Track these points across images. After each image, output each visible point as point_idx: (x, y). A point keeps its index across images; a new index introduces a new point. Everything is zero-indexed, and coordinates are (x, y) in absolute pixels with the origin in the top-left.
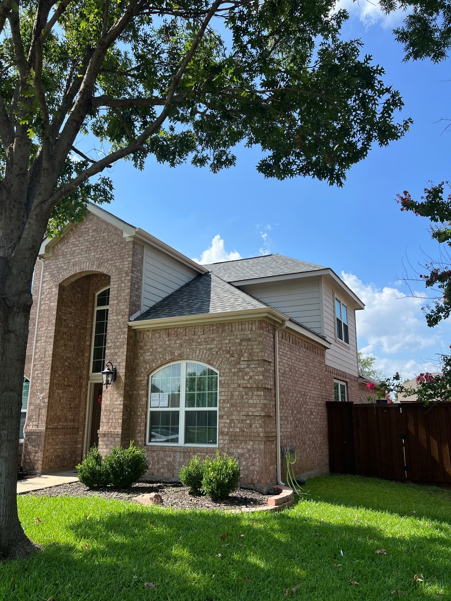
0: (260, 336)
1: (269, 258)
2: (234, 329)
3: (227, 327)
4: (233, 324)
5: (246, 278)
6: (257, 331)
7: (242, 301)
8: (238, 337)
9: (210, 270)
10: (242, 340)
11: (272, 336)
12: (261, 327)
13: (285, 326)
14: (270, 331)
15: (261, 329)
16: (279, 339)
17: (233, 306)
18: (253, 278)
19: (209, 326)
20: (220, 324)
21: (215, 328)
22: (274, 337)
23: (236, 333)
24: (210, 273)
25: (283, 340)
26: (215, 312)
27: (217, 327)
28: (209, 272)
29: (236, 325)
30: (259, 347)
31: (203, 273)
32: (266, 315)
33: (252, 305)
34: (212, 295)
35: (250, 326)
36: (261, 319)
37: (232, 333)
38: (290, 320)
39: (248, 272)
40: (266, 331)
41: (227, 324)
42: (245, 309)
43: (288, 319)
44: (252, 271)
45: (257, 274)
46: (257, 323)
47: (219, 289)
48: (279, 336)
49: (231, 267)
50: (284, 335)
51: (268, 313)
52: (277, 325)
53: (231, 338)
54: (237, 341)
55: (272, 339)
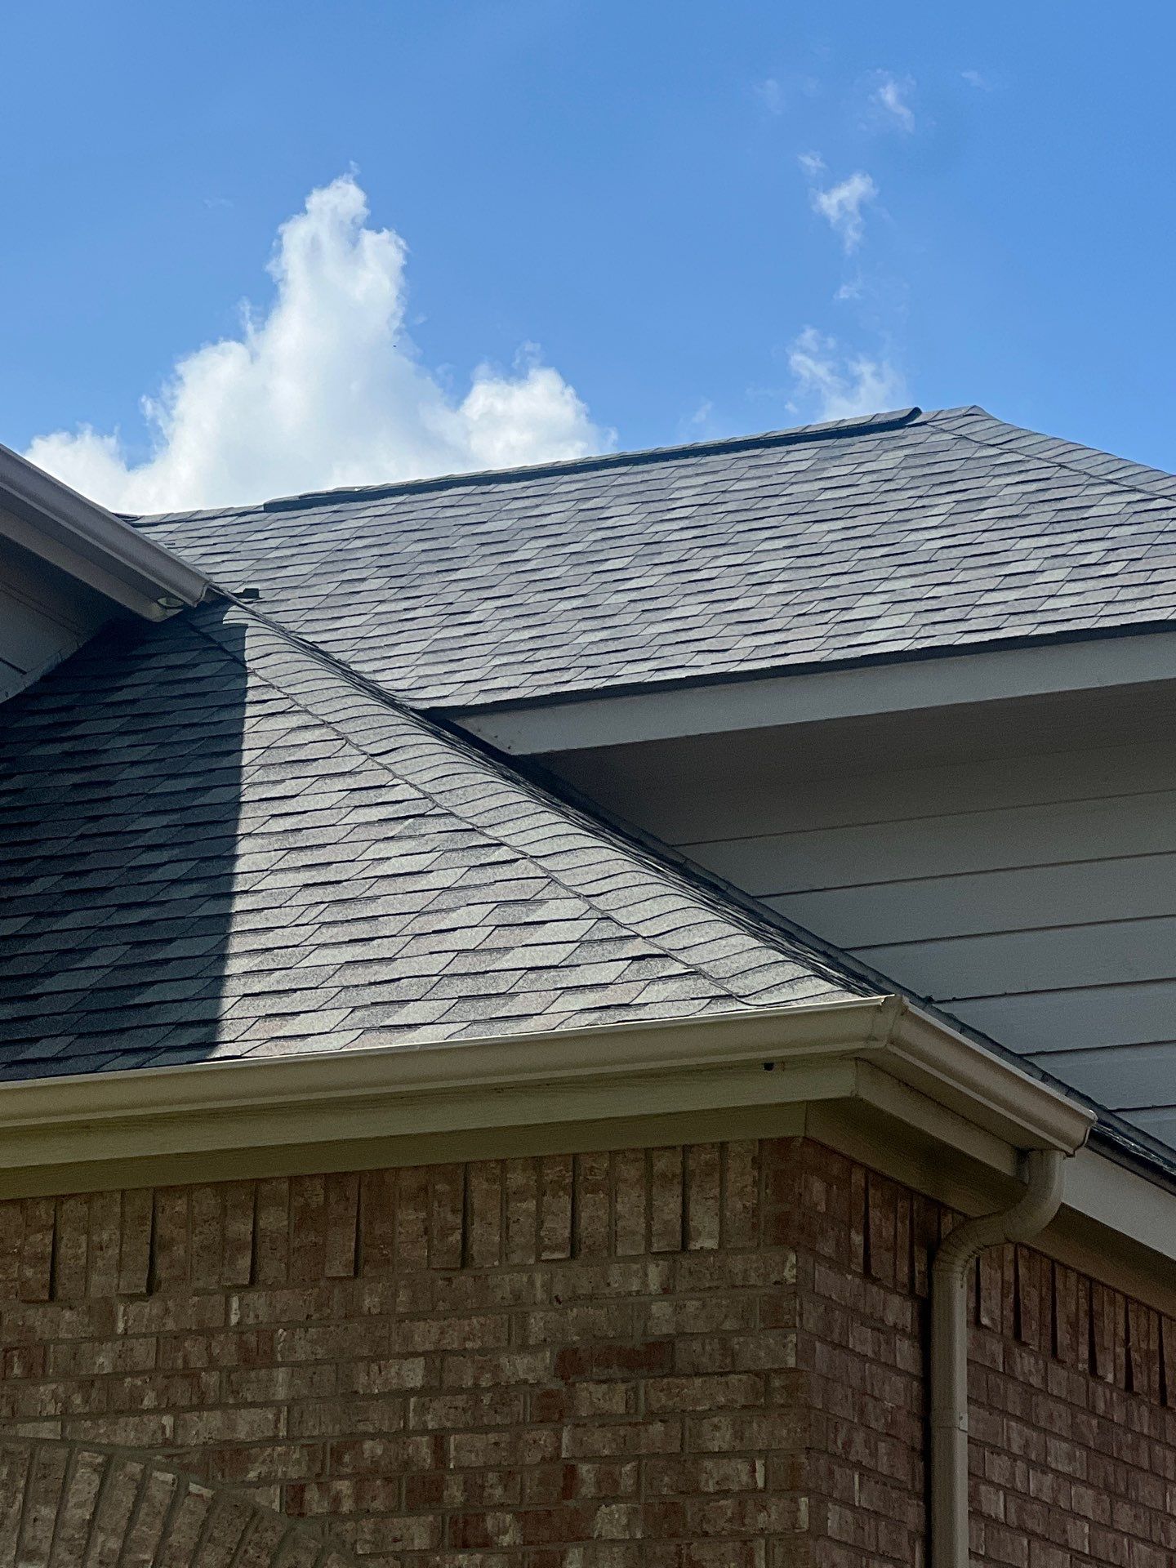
0: (776, 1318)
1: (888, 457)
2: (485, 1236)
3: (409, 1217)
4: (480, 1186)
5: (632, 674)
6: (737, 1264)
7: (577, 930)
8: (536, 1324)
9: (230, 576)
10: (570, 1364)
11: (899, 1311)
12: (783, 1221)
13: (1049, 1211)
14: (882, 1263)
15: (780, 1241)
16: (977, 1345)
17: (483, 986)
18: (707, 666)
19: (208, 1203)
20: (335, 1180)
21: (274, 1220)
22: (925, 1333)
23: (505, 1284)
24: (233, 616)
25: (1026, 1364)
26: (276, 1052)
27: (305, 1219)
28: (219, 600)
29: (506, 1198)
30: (759, 1432)
31: (154, 612)
32: (838, 1085)
33: (695, 973)
34: (250, 856)
35: (669, 1207)
36: (794, 1130)
37: (464, 1281)
38: (1102, 1141)
39: (648, 604)
40: (839, 1265)
41: (409, 1182)
42: (609, 1020)
43: (1079, 1132)
44: (701, 587)
45: (752, 624)
46: (741, 1175)
47: (330, 794)
48: (976, 1322)
49: (463, 546)
50: (1032, 1301)
51: (867, 1062)
52: (959, 1200)
53: (452, 1341)
54: (521, 1367)
55: (905, 1353)
